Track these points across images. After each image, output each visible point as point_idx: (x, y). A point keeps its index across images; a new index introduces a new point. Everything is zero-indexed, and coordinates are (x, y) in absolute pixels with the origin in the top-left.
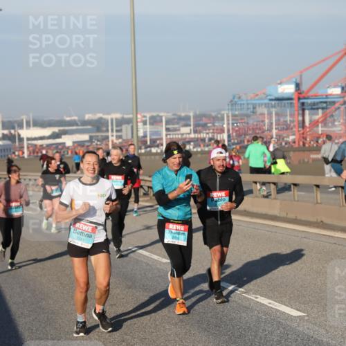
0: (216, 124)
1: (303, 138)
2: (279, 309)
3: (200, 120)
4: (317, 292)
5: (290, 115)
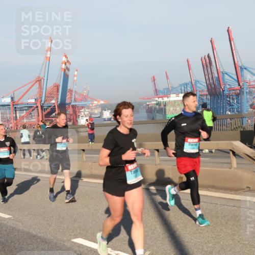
1: (16, 125)
5: (9, 114)
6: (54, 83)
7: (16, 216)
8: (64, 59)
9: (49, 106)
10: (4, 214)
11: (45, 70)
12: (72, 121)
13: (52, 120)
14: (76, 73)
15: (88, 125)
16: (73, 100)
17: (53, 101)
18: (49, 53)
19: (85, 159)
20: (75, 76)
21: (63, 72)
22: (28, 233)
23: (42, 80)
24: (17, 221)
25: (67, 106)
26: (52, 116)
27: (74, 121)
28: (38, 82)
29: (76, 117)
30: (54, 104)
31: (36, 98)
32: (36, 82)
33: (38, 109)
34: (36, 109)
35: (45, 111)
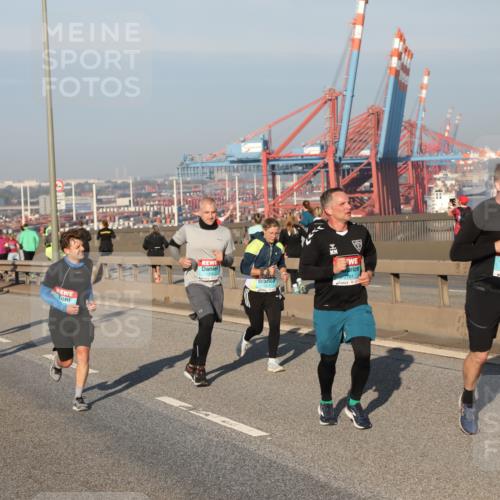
0: (163, 194)
1: (274, 210)
2: (236, 428)
3: (142, 189)
4: (284, 405)
5: (258, 183)
6: (370, 105)
7: (278, 435)
8: (397, 44)
9: (357, 165)
10: (249, 428)
11: (348, 74)
12: (412, 202)
13: (362, 200)
14: (426, 80)
15: (454, 213)
16: (416, 148)
17: (366, 152)
18: (358, 28)
19: (447, 300)
20: (422, 88)
21: (392, 78)
22: (307, 478)
23: (340, 98)
24: (280, 446)
25: (400, 164)
26: (362, 188)
27: (416, 202)
28: (329, 103)
29: (423, 194)
30: (367, 158)
31: (323, 143)
32: (326, 102)
33: (327, 172)
34: (323, 170)
35: (344, 177)
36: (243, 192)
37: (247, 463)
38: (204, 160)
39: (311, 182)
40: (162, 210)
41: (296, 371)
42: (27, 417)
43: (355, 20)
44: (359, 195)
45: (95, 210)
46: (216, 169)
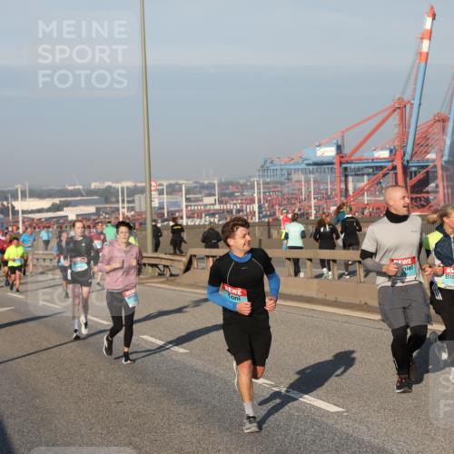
0: (245, 193)
2: (315, 404)
3: (226, 189)
4: (358, 385)
5: (331, 183)
6: (436, 113)
7: (354, 410)
9: (423, 167)
11: (415, 84)
13: (428, 199)
17: (431, 156)
18: (426, 43)
23: (408, 106)
24: (356, 421)
26: (428, 189)
28: (398, 110)
30: (433, 161)
31: (392, 147)
32: (395, 110)
33: (396, 174)
34: (392, 172)
35: (411, 178)
36: (317, 192)
37: (326, 435)
38: (282, 163)
39: (380, 183)
40: (244, 208)
41: (369, 353)
42: (126, 390)
43: (423, 34)
44: (425, 195)
45: (184, 209)
46: (293, 171)
